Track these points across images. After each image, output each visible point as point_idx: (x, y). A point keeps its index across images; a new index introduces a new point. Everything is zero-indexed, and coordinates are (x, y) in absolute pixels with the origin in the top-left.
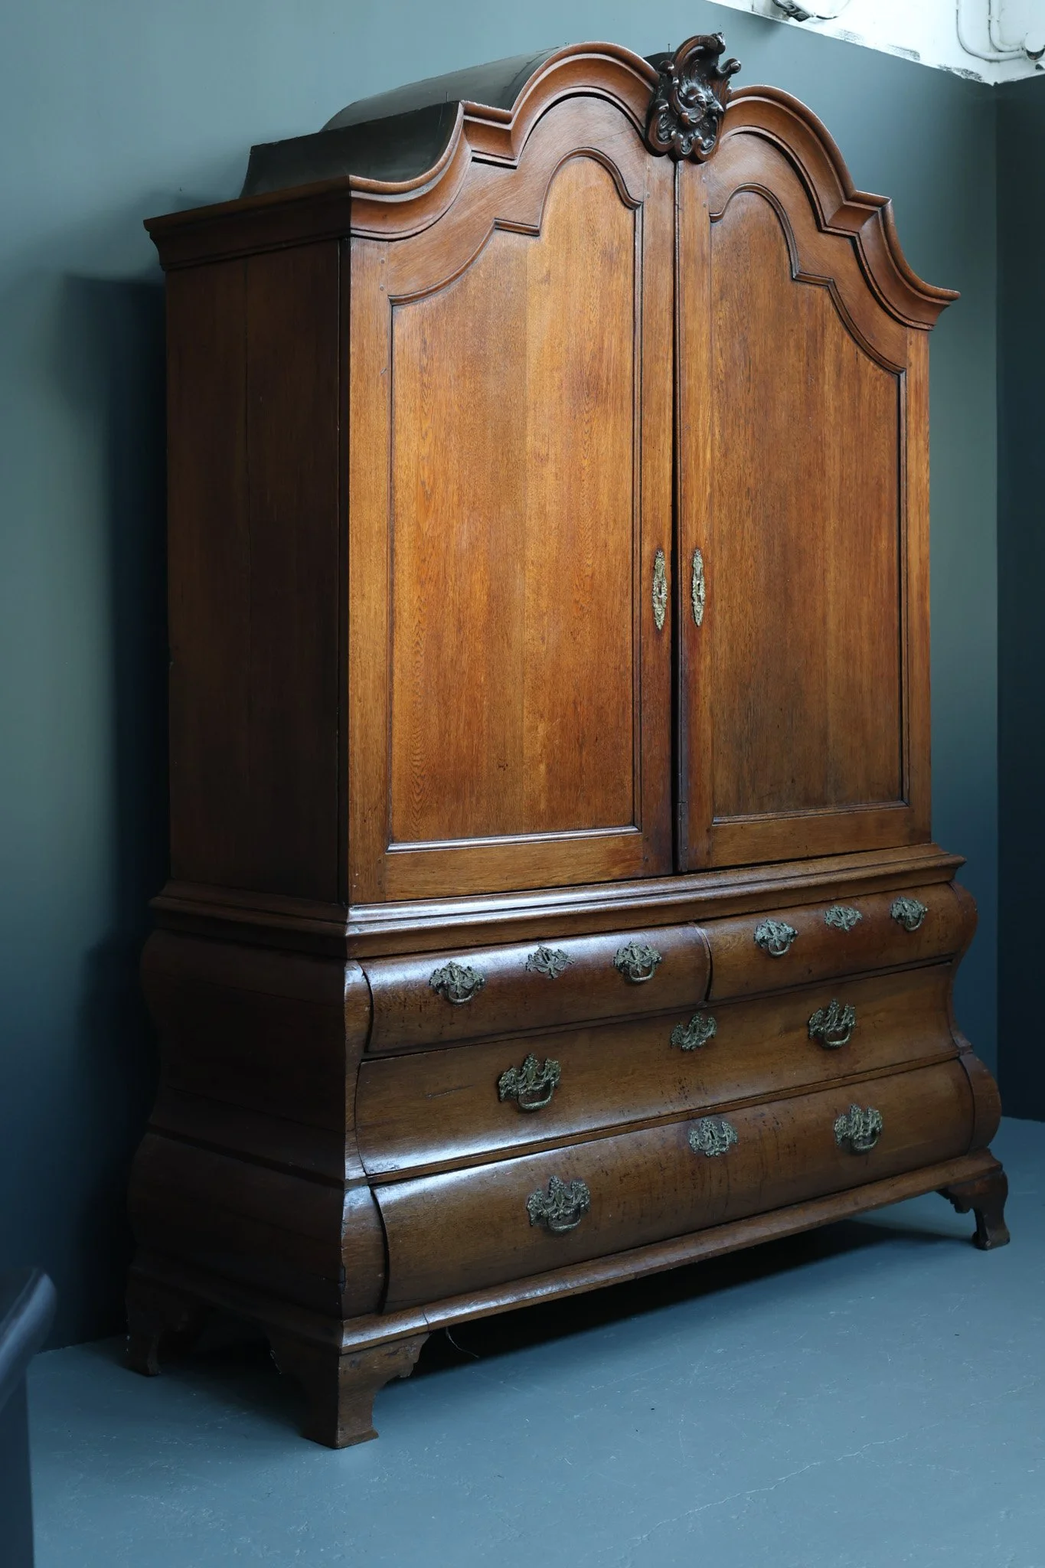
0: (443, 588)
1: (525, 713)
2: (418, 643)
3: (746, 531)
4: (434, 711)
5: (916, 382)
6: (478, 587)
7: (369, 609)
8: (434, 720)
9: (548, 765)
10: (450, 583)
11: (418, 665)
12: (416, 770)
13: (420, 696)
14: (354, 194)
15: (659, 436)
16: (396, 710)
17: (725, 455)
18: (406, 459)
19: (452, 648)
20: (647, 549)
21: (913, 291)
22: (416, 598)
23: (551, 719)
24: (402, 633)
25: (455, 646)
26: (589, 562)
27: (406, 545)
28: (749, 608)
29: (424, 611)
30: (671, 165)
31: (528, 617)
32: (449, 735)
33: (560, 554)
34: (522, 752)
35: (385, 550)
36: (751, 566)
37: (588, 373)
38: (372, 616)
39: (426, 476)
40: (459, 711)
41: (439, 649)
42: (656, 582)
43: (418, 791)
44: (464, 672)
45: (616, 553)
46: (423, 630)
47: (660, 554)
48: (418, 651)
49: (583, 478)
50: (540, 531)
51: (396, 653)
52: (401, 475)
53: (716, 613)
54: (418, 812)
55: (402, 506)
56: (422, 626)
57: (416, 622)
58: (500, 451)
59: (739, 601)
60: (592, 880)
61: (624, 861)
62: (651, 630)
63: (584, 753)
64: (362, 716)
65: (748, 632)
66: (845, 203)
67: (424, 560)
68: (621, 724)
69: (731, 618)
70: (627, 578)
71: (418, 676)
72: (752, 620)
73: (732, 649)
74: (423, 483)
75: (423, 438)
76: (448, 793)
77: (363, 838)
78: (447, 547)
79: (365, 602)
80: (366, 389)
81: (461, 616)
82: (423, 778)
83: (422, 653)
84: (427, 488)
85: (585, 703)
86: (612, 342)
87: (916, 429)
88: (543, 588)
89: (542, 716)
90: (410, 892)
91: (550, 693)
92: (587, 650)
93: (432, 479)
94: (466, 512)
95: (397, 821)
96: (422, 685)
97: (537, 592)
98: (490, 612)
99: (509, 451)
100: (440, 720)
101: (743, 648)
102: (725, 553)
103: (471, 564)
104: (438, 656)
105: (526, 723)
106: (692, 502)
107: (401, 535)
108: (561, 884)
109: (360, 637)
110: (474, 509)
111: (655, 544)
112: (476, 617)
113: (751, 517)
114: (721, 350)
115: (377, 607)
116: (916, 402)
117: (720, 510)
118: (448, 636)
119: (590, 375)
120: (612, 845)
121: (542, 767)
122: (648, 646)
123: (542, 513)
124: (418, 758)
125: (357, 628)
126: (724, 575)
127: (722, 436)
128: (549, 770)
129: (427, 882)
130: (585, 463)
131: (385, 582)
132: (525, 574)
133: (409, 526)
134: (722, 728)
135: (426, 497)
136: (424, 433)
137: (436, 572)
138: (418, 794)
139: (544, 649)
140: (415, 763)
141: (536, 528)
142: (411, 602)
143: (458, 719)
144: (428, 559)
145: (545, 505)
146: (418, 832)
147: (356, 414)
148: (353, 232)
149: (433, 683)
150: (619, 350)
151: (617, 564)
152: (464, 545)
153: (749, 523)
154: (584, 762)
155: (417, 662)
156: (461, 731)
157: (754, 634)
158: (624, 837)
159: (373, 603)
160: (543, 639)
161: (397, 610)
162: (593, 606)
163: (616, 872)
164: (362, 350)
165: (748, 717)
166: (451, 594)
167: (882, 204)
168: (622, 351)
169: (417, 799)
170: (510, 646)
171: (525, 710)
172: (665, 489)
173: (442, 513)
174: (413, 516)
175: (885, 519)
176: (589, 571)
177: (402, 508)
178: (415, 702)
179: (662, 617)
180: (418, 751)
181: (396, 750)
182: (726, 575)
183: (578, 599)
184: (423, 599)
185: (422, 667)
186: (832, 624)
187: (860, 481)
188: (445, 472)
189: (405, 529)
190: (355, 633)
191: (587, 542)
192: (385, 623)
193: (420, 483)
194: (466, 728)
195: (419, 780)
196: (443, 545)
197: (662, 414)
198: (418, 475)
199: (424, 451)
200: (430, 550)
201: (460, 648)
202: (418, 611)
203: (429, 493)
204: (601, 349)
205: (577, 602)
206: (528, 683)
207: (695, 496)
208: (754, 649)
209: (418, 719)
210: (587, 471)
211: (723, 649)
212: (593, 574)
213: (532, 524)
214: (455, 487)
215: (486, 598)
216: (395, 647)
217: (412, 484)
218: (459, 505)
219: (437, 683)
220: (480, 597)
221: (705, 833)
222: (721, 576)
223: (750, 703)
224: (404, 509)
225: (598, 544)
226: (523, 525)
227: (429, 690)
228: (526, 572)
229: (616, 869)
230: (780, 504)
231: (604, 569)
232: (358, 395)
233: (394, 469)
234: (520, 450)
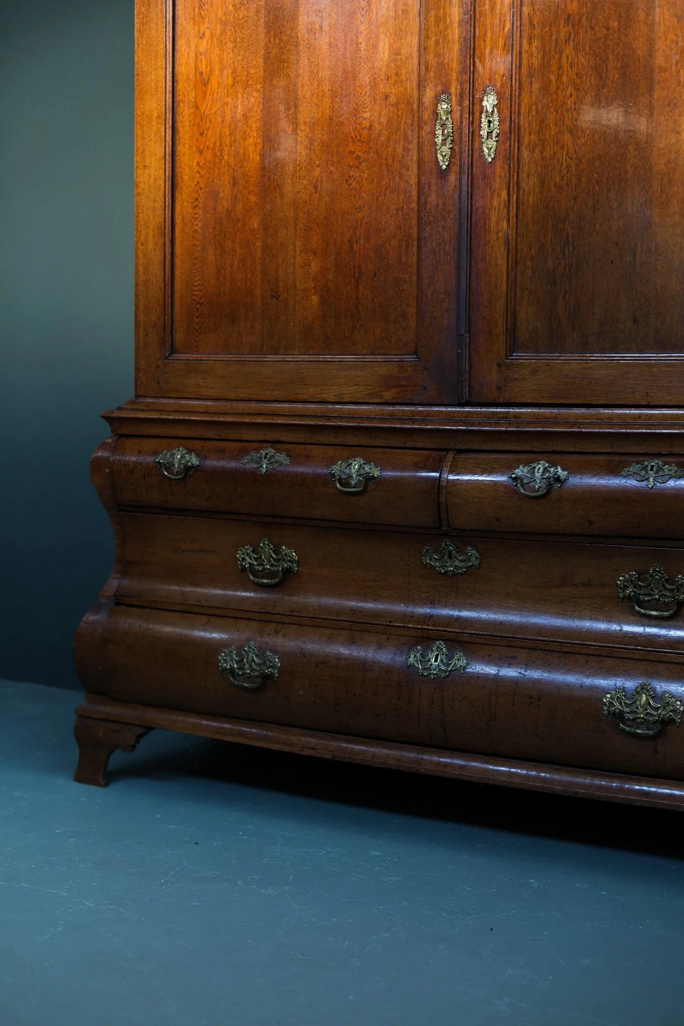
0: (219, 154)
1: (298, 253)
2: (197, 199)
3: (564, 60)
4: (211, 251)
6: (251, 149)
7: (149, 175)
8: (211, 258)
9: (321, 297)
10: (226, 149)
11: (197, 216)
12: (196, 298)
13: (198, 240)
16: (178, 251)
18: (186, 57)
19: (227, 201)
20: (429, 95)
22: (195, 164)
23: (325, 256)
24: (183, 192)
25: (229, 199)
26: (367, 115)
27: (187, 123)
29: (203, 173)
31: (301, 169)
32: (225, 271)
33: (333, 112)
34: (295, 285)
36: (571, 95)
38: (152, 180)
39: (204, 67)
40: (234, 251)
41: (216, 202)
42: (439, 125)
43: (197, 315)
44: (239, 220)
45: (397, 104)
46: (201, 189)
47: (445, 97)
48: (197, 206)
49: (360, 40)
50: (312, 95)
51: (178, 208)
52: (181, 70)
54: (197, 331)
55: (183, 93)
56: (200, 185)
57: (195, 182)
58: (272, 33)
59: (553, 133)
60: (361, 401)
61: (396, 386)
62: (435, 170)
63: (361, 287)
64: (145, 256)
65: (565, 165)
67: (202, 134)
68: (404, 259)
69: (542, 152)
70: (412, 125)
71: (197, 225)
72: (572, 151)
73: (542, 183)
74: (201, 73)
75: (201, 38)
76: (225, 317)
77: (145, 348)
78: (223, 120)
79: (147, 171)
80: (147, 11)
81: (236, 173)
82: (201, 304)
83: (200, 207)
84: (204, 76)
85: (362, 241)
88: (316, 143)
89: (315, 253)
90: (185, 392)
91: (323, 234)
92: (364, 195)
93: (209, 69)
94: (240, 90)
95: (179, 337)
96: (200, 231)
97: (310, 147)
98: (264, 169)
99: (281, 32)
100: (216, 259)
101: (558, 180)
102: (536, 86)
103: (245, 132)
104: (215, 208)
105: (299, 260)
106: (484, 41)
107: (183, 117)
108: (326, 400)
109: (143, 197)
110: (247, 86)
111: (440, 88)
112: (250, 174)
113: (571, 44)
115: (156, 173)
117: (530, 44)
118: (224, 191)
120: (385, 370)
121: (315, 299)
122: (430, 186)
123: (314, 78)
124: (197, 288)
126: (534, 107)
128: (323, 301)
129: (199, 386)
130: (362, 27)
131: (163, 153)
132: (297, 134)
133: (189, 108)
134: (528, 263)
135: (204, 84)
136: (201, 34)
137: (213, 140)
138: (197, 317)
139: (317, 196)
140: (194, 293)
141: (308, 94)
142: (191, 167)
143: (233, 257)
144: (205, 132)
145: (318, 72)
146: (197, 346)
147: (140, 31)
149: (210, 229)
151: (400, 114)
152: (239, 117)
153: (568, 51)
154: (360, 295)
155: (196, 214)
156: (236, 267)
157: (573, 166)
158: (401, 367)
159: (152, 171)
160: (316, 188)
161: (179, 174)
162: (372, 154)
163: (388, 395)
165: (564, 252)
166: (226, 157)
169: (197, 320)
170: (282, 196)
171: (297, 249)
172: (453, 34)
173: (218, 94)
174: (193, 100)
176: (366, 123)
177: (183, 96)
178: (194, 245)
179: (447, 157)
180: (197, 283)
181: (178, 283)
182: (537, 110)
183: (353, 150)
184: (201, 165)
185: (200, 218)
188: (221, 61)
189: (186, 112)
191: (364, 98)
193: (198, 74)
194: (241, 264)
195: (198, 306)
196: (220, 119)
198: (196, 68)
199: (202, 49)
200: (208, 124)
201: (235, 199)
202: (197, 174)
203: (206, 80)
205: (352, 152)
206: (300, 226)
207: (489, 34)
208: (574, 181)
209: (197, 259)
210: (364, 33)
211: (531, 183)
212: (371, 126)
213: (305, 90)
214: (230, 71)
215: (258, 157)
216: (177, 203)
217: (192, 76)
218: (233, 86)
219: (214, 229)
220: (253, 158)
221: (495, 367)
222: (530, 110)
223: (568, 238)
224: (184, 96)
225: (377, 98)
226: (295, 91)
227: (206, 235)
228: (299, 132)
229: (388, 393)
230: (619, 24)
231: (384, 120)
232: (141, 17)
233: (176, 68)
234: (292, 29)
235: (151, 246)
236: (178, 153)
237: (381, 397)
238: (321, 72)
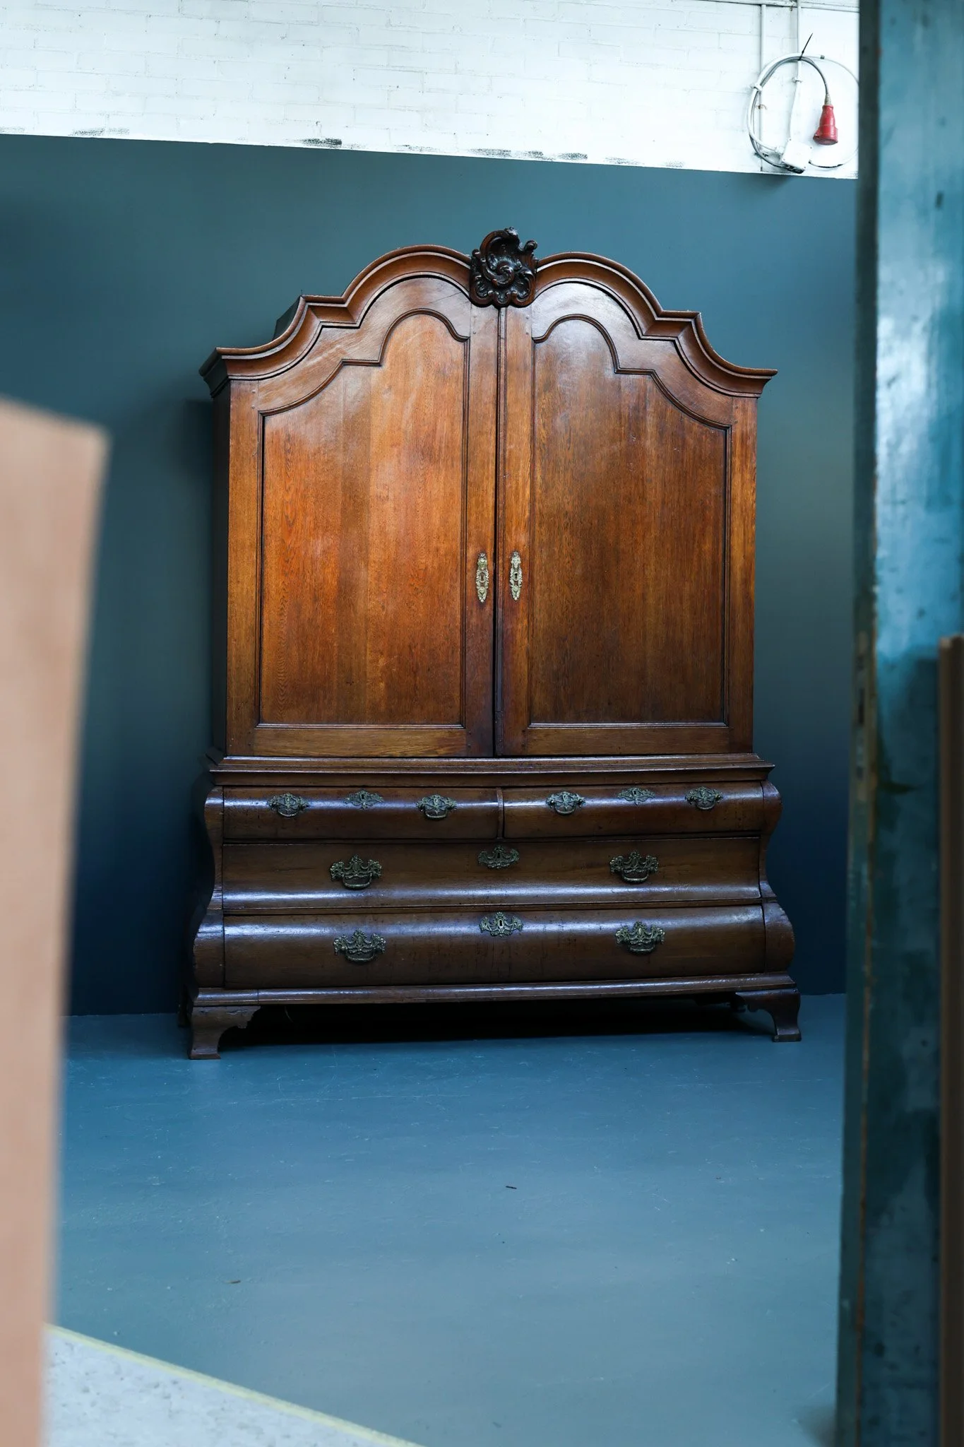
0: (302, 577)
1: (368, 652)
2: (282, 609)
3: (564, 540)
4: (295, 648)
5: (742, 434)
6: (329, 576)
7: (242, 589)
8: (295, 653)
9: (387, 684)
10: (308, 574)
11: (282, 621)
12: (281, 682)
13: (283, 640)
14: (224, 357)
15: (483, 481)
16: (265, 646)
17: (546, 491)
18: (273, 503)
19: (309, 612)
20: (471, 552)
21: (729, 372)
22: (281, 583)
23: (390, 655)
24: (270, 603)
25: (311, 611)
26: (423, 561)
27: (274, 552)
28: (566, 589)
29: (287, 590)
30: (495, 312)
31: (371, 593)
32: (307, 663)
33: (397, 556)
34: (365, 675)
35: (255, 556)
36: (569, 562)
37: (423, 446)
38: (245, 593)
39: (289, 513)
40: (314, 648)
41: (299, 612)
42: (478, 573)
43: (282, 694)
44: (319, 626)
45: (446, 555)
46: (286, 602)
47: (482, 555)
48: (283, 614)
49: (418, 509)
50: (380, 543)
51: (265, 614)
52: (269, 512)
53: (536, 593)
54: (281, 706)
55: (271, 529)
56: (285, 599)
57: (281, 597)
58: (348, 495)
59: (556, 584)
60: (421, 756)
61: (448, 745)
62: (475, 602)
63: (418, 678)
64: (237, 650)
65: (564, 606)
66: (657, 319)
67: (287, 562)
68: (450, 660)
69: (549, 595)
70: (456, 570)
71: (283, 628)
72: (569, 597)
73: (549, 616)
74: (287, 517)
75: (287, 491)
76: (306, 696)
77: (236, 718)
79: (240, 585)
80: (241, 465)
81: (316, 593)
82: (286, 687)
83: (285, 615)
84: (290, 519)
85: (419, 647)
86: (443, 426)
87: (742, 465)
88: (383, 577)
89: (382, 654)
90: (273, 752)
91: (388, 640)
92: (421, 615)
93: (293, 514)
94: (321, 533)
95: (265, 711)
96: (285, 633)
97: (378, 579)
98: (340, 591)
99: (355, 496)
100: (299, 654)
101: (560, 615)
102: (544, 555)
103: (324, 564)
104: (298, 617)
107: (270, 547)
108: (394, 756)
110: (326, 531)
111: (479, 549)
112: (328, 594)
113: (568, 531)
114: (544, 425)
115: (249, 588)
116: (742, 447)
117: (541, 527)
118: (306, 605)
119: (424, 446)
120: (438, 735)
121: (382, 685)
122: (471, 613)
123: (382, 531)
124: (282, 675)
125: (233, 599)
127: (543, 479)
128: (388, 686)
129: (286, 747)
130: (420, 501)
131: (255, 573)
132: (368, 569)
133: (275, 541)
134: (540, 666)
135: (289, 525)
136: (287, 488)
137: (297, 567)
138: (282, 696)
139: (384, 613)
140: (279, 678)
141: (377, 542)
142: (277, 585)
143: (314, 653)
144: (290, 560)
145: (385, 527)
146: (282, 718)
147: (234, 480)
148: (230, 377)
149: (294, 632)
150: (448, 429)
151: (448, 562)
152: (319, 552)
153: (567, 534)
154: (417, 683)
156: (316, 660)
157: (570, 606)
158: (451, 732)
159: (245, 586)
160: (383, 607)
161: (266, 589)
162: (426, 588)
163: (442, 752)
164: (238, 442)
165: (564, 660)
166: (308, 580)
167: (694, 316)
168: (453, 431)
169: (282, 699)
170: (355, 612)
171: (368, 650)
172: (488, 514)
173: (301, 533)
174: (280, 535)
175: (710, 529)
176: (423, 567)
177: (270, 532)
178: (280, 643)
179: (485, 595)
180: (282, 671)
181: (265, 671)
182: (545, 569)
183: (413, 584)
184: (286, 584)
185: (286, 623)
186: (651, 601)
187: (682, 504)
188: (304, 509)
189: (273, 543)
190: (232, 602)
191: (421, 549)
192: (254, 598)
193: (284, 517)
194: (320, 659)
195: (283, 688)
196: (303, 553)
197: (486, 467)
198: (283, 512)
199: (288, 498)
200: (292, 555)
201: (315, 612)
202: (283, 591)
203: (291, 522)
204: (434, 431)
205: (411, 585)
206: (370, 634)
207: (514, 518)
208: (571, 616)
209: (282, 653)
210: (421, 505)
211: (542, 616)
212: (426, 568)
213: (375, 538)
214: (312, 518)
215: (336, 583)
216: (265, 611)
217: (279, 517)
218: (315, 529)
219: (297, 632)
220: (331, 582)
221: (520, 732)
222: (541, 569)
223: (567, 650)
224: (272, 532)
225: (431, 550)
226: (367, 539)
227: (291, 636)
228: (369, 567)
229: (442, 750)
230: (598, 521)
231: (436, 565)
232: (235, 468)
233: (265, 510)
234: (365, 495)
235: (243, 642)
236: (265, 573)
237: (437, 753)
238: (387, 527)
